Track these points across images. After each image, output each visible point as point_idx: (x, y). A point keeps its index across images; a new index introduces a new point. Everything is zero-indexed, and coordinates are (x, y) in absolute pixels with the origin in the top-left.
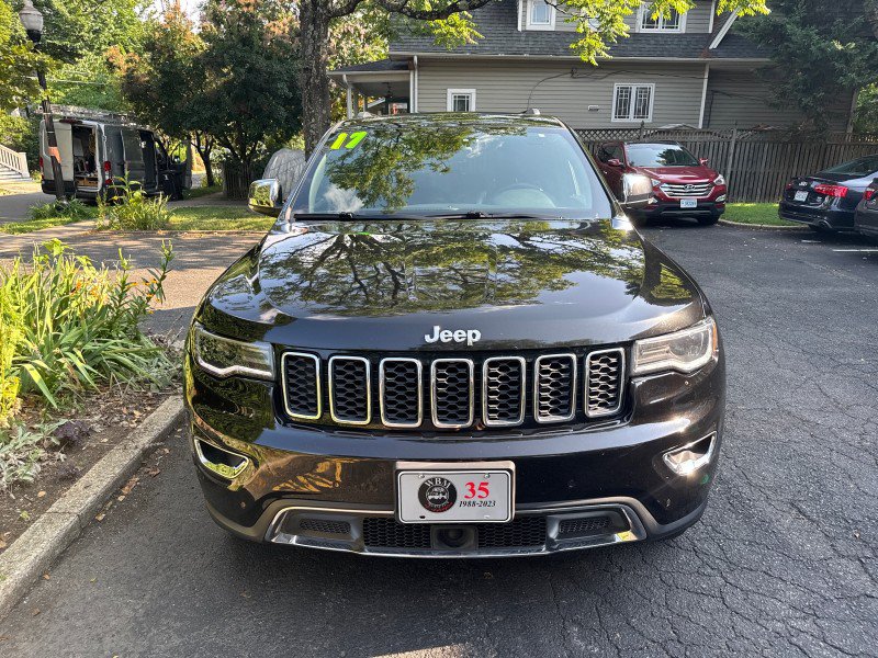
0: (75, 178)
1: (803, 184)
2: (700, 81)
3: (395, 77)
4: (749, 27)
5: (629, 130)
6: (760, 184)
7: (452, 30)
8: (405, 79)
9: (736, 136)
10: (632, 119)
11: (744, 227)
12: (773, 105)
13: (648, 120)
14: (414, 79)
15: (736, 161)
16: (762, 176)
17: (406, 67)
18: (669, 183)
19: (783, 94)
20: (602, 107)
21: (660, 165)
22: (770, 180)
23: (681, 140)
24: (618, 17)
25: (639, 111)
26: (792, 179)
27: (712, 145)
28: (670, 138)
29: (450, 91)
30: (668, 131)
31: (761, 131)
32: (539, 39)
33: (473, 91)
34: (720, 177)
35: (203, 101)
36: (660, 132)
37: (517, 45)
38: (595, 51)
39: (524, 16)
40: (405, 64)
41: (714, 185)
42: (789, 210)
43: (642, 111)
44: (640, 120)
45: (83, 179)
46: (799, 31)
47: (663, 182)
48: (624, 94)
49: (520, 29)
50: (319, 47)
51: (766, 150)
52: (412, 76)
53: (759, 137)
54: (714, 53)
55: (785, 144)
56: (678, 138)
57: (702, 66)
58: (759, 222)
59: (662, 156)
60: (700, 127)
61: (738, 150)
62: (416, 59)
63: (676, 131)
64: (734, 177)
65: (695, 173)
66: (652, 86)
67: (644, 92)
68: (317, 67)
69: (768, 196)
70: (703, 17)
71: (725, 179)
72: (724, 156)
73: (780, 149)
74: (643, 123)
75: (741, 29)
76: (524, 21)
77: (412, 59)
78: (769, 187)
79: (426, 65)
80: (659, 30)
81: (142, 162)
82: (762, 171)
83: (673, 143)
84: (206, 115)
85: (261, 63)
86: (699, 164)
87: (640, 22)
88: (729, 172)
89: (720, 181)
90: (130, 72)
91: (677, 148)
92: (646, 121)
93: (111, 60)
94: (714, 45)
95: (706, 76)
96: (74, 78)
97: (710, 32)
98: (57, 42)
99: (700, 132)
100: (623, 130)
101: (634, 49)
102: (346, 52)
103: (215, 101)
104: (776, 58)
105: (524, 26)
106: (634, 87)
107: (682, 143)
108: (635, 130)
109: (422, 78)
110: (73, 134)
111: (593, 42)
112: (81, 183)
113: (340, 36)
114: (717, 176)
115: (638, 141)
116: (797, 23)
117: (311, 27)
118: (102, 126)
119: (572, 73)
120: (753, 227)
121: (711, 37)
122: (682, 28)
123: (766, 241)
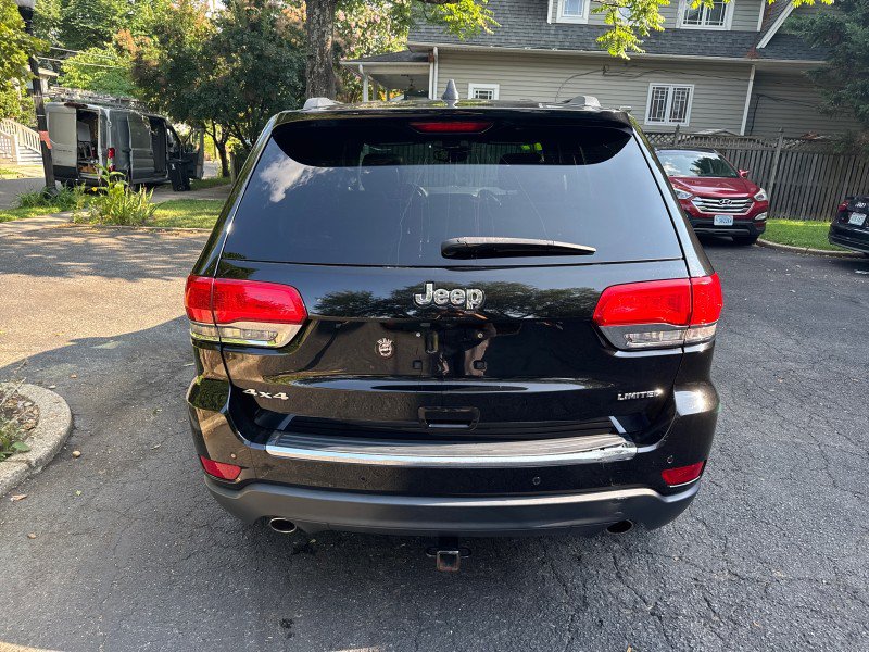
0: (78, 164)
1: (860, 205)
2: (746, 83)
3: (415, 69)
4: (802, 25)
5: (663, 134)
6: (806, 200)
7: (466, 16)
8: (426, 72)
9: (782, 144)
10: (667, 123)
11: (786, 250)
12: (827, 112)
13: (685, 124)
14: (433, 71)
15: (780, 173)
16: (808, 192)
17: (425, 59)
18: (702, 197)
19: (838, 100)
20: (636, 108)
21: (694, 175)
22: (817, 195)
23: (720, 147)
24: (652, 6)
25: (675, 114)
26: (847, 198)
27: (754, 155)
28: (707, 144)
29: (472, 86)
30: (706, 137)
31: (811, 141)
32: (570, 33)
33: (496, 86)
34: (762, 192)
35: (210, 88)
36: (697, 138)
37: (545, 38)
38: (625, 44)
39: (555, 8)
40: (425, 56)
41: (754, 200)
42: (840, 233)
43: (679, 114)
44: (675, 124)
45: (86, 165)
46: (859, 30)
47: (695, 195)
48: (660, 95)
49: (549, 21)
50: (323, 33)
51: (814, 162)
52: (432, 68)
53: (808, 147)
54: (761, 53)
55: (837, 156)
56: (716, 144)
57: (748, 66)
58: (805, 245)
59: (697, 165)
60: (742, 133)
61: (783, 161)
62: (436, 50)
63: (716, 137)
64: (777, 189)
65: (734, 186)
66: (691, 87)
67: (682, 95)
68: (321, 55)
69: (814, 213)
70: (752, 13)
71: (767, 193)
72: (767, 167)
73: (831, 161)
74: (678, 127)
75: (794, 27)
76: (555, 13)
77: (432, 50)
78: (815, 205)
79: (445, 56)
80: (703, 25)
81: (150, 150)
82: (809, 184)
83: (710, 150)
84: (213, 102)
85: (271, 50)
86: (738, 176)
87: (681, 17)
88: (772, 184)
89: (761, 196)
90: (140, 54)
91: (714, 156)
92: (681, 124)
93: (120, 43)
94: (763, 44)
95: (752, 77)
96: (101, 63)
97: (759, 29)
98: (91, 26)
99: (742, 139)
100: (657, 134)
101: (673, 46)
102: (372, 43)
103: (224, 89)
104: (833, 60)
105: (554, 18)
106: (671, 87)
107: (720, 151)
108: (669, 134)
109: (442, 70)
110: (78, 119)
111: (623, 34)
112: (85, 169)
113: (366, 26)
114: (758, 190)
115: (672, 146)
116: (857, 21)
117: (317, 11)
118: (107, 111)
119: (604, 70)
120: (798, 251)
121: (760, 35)
122: (727, 24)
123: (812, 269)
